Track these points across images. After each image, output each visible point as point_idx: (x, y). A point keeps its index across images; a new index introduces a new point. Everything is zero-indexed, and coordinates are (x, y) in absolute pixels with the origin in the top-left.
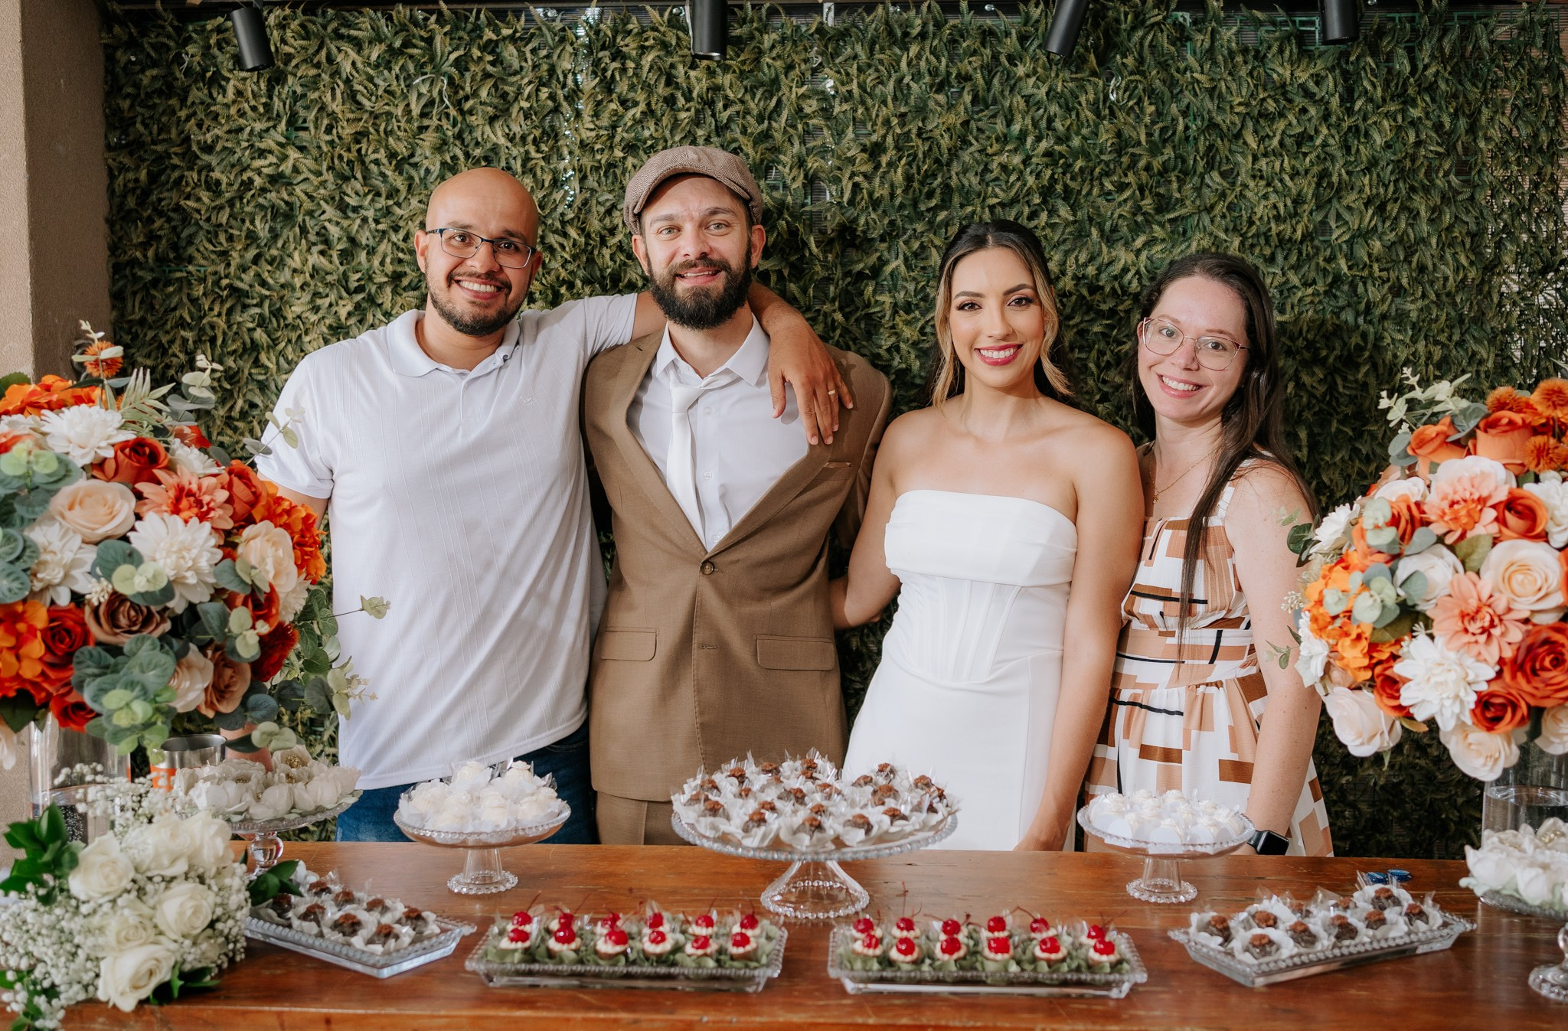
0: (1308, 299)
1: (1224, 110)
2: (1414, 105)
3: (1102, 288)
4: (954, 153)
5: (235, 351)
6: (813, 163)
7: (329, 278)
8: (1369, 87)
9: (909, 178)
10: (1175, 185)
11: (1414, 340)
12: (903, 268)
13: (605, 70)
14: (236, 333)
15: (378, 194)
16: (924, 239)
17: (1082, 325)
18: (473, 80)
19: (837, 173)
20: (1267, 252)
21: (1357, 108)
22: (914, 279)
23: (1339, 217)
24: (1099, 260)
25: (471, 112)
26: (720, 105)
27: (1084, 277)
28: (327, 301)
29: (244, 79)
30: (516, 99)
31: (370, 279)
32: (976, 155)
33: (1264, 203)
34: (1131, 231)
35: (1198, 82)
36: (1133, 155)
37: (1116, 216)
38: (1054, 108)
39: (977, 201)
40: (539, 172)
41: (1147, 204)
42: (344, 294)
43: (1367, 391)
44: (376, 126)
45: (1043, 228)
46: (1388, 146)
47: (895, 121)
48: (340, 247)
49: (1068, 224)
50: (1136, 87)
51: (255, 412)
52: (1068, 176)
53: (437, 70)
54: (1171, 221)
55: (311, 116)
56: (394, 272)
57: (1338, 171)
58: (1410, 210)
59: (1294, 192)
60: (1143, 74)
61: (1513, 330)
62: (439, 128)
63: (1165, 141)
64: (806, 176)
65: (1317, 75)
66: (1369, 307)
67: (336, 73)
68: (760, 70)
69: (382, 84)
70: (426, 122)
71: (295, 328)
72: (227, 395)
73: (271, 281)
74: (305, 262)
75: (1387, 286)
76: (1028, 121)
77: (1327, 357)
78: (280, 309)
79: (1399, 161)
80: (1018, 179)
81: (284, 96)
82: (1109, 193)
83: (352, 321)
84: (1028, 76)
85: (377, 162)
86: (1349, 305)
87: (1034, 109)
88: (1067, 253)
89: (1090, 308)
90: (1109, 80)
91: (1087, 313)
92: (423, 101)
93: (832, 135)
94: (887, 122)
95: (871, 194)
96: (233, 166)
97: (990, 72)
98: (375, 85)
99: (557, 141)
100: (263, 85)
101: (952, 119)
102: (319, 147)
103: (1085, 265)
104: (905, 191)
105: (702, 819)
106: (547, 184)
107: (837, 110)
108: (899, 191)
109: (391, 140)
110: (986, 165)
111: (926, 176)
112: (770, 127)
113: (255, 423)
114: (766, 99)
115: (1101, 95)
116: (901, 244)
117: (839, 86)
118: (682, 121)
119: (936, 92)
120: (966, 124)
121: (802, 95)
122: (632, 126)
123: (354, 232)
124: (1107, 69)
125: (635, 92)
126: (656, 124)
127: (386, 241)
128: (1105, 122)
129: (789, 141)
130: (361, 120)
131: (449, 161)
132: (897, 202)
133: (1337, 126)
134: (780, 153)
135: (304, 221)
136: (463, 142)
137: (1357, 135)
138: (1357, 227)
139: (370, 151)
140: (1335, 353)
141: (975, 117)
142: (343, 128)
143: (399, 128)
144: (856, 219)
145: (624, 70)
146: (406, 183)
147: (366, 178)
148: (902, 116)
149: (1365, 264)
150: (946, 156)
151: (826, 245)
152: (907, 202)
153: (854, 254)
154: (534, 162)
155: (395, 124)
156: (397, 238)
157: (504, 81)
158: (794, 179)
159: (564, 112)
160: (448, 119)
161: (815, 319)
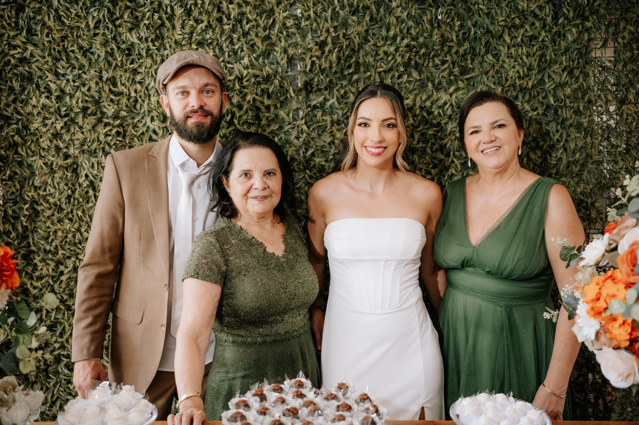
0: (535, 117)
1: (494, 23)
2: (588, 21)
3: (433, 112)
4: (361, 46)
6: (291, 51)
7: (51, 110)
8: (566, 12)
9: (339, 59)
10: (469, 61)
11: (585, 138)
12: (336, 103)
13: (187, 4)
15: (75, 68)
16: (346, 89)
18: (120, 10)
19: (303, 56)
20: (514, 94)
21: (560, 22)
22: (341, 108)
23: (549, 76)
24: (432, 98)
25: (120, 26)
26: (245, 22)
27: (425, 107)
28: (50, 121)
29: (4, 9)
30: (142, 20)
31: (72, 110)
32: (372, 47)
33: (513, 70)
34: (447, 84)
35: (482, 9)
36: (450, 46)
37: (440, 77)
38: (411, 23)
39: (373, 70)
40: (155, 56)
41: (456, 70)
42: (59, 118)
43: (562, 161)
44: (72, 33)
45: (405, 83)
46: (574, 41)
47: (332, 30)
48: (56, 94)
49: (417, 81)
50: (450, 13)
51: (17, 177)
52: (418, 57)
53: (102, 5)
54: (466, 79)
55: (39, 28)
56: (83, 106)
57: (550, 55)
58: (585, 73)
59: (528, 64)
60: (454, 5)
61: (633, 131)
62: (104, 34)
63: (464, 39)
64: (288, 58)
65: (541, 6)
66: (564, 120)
67: (50, 6)
68: (264, 4)
69: (74, 12)
70: (97, 31)
71: (35, 135)
73: (21, 111)
74: (38, 102)
75: (572, 110)
76: (398, 30)
77: (543, 145)
78: (27, 125)
79: (580, 49)
80: (393, 59)
81: (24, 18)
82: (437, 65)
83: (63, 131)
84: (398, 7)
85: (73, 51)
86: (554, 120)
87: (400, 23)
88: (416, 95)
89: (427, 122)
90: (437, 9)
91: (426, 124)
92: (95, 20)
93: (301, 37)
94: (328, 31)
95: (320, 66)
97: (378, 5)
98: (71, 12)
99: (163, 41)
100: (13, 12)
101: (360, 29)
102: (43, 44)
103: (425, 101)
104: (337, 65)
106: (158, 62)
107: (303, 24)
108: (334, 65)
109: (79, 40)
110: (377, 52)
111: (347, 57)
112: (270, 33)
113: (16, 182)
114: (267, 19)
115: (434, 16)
116: (335, 91)
117: (304, 12)
118: (226, 30)
119: (352, 15)
120: (367, 31)
121: (285, 17)
122: (201, 33)
123: (63, 86)
124: (437, 3)
125: (202, 15)
126: (213, 32)
127: (79, 91)
128: (436, 30)
129: (279, 40)
130: (64, 30)
131: (109, 51)
132: (333, 70)
133: (550, 31)
134: (275, 46)
135: (37, 81)
136: (116, 41)
137: (559, 36)
138: (558, 81)
139: (69, 46)
140: (547, 143)
141: (372, 28)
142: (55, 34)
143: (84, 34)
144: (313, 79)
145: (196, 4)
146: (88, 62)
147: (68, 60)
148: (335, 27)
149: (562, 100)
150: (357, 47)
151: (298, 92)
152: (338, 70)
153: (312, 96)
154: (152, 51)
155: (82, 32)
156: (84, 89)
157: (136, 10)
158: (282, 59)
159: (167, 25)
160: (108, 30)
161: (293, 128)
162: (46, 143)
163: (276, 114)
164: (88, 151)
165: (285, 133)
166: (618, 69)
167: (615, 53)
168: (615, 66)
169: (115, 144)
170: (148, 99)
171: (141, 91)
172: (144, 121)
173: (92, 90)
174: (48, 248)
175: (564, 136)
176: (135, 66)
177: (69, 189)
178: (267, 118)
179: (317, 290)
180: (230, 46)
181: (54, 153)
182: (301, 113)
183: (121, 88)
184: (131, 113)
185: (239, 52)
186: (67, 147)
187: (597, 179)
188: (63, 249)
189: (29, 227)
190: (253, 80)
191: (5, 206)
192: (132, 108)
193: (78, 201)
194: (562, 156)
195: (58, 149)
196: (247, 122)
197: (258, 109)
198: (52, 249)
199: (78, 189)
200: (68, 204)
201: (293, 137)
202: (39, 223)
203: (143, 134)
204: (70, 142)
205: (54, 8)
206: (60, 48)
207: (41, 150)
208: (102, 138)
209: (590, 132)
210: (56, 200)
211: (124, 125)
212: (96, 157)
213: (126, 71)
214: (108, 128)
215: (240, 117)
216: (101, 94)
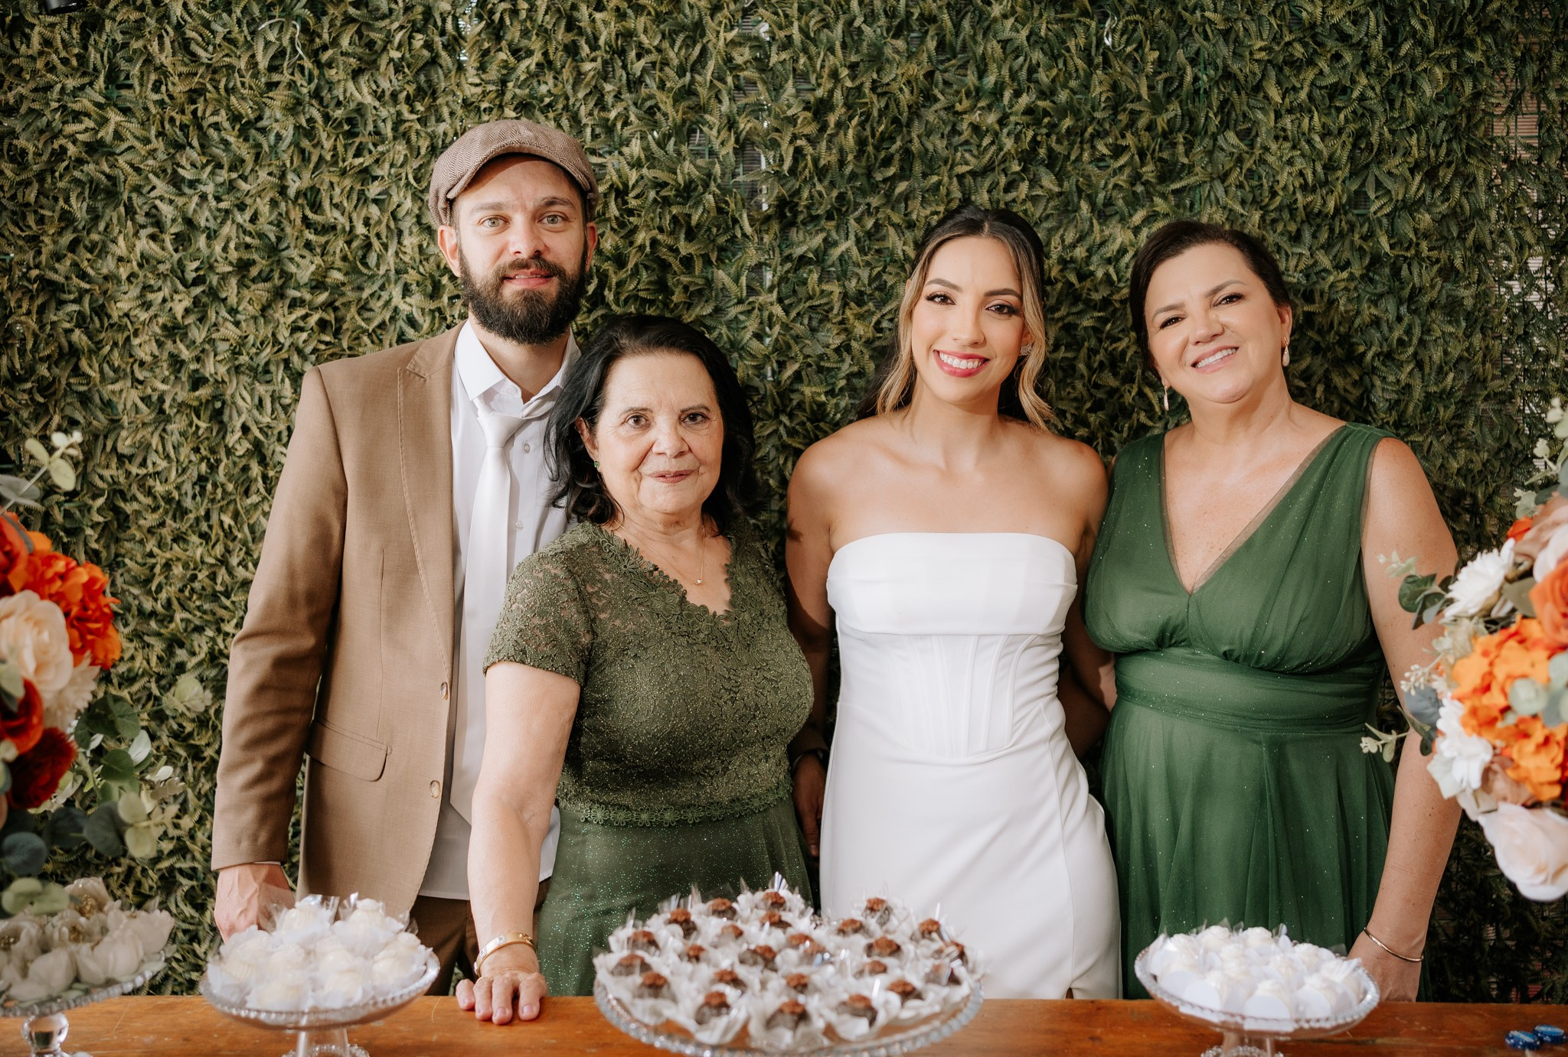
0: (1342, 285)
1: (1242, 56)
2: (1473, 49)
3: (1092, 274)
4: (915, 111)
5: (49, 357)
6: (744, 124)
7: (162, 268)
8: (1418, 27)
9: (861, 142)
10: (1181, 149)
11: (1468, 336)
12: (855, 251)
13: (492, 13)
14: (50, 336)
15: (220, 166)
16: (880, 216)
17: (1070, 319)
18: (332, 25)
19: (775, 135)
20: (1293, 228)
21: (1403, 52)
22: (868, 264)
23: (1379, 185)
24: (1089, 241)
25: (330, 65)
26: (633, 54)
27: (1073, 260)
28: (159, 296)
29: (52, 25)
30: (385, 49)
31: (211, 268)
32: (942, 113)
33: (1288, 169)
34: (1127, 204)
35: (1210, 22)
36: (1132, 112)
37: (1110, 186)
38: (1037, 56)
39: (944, 169)
40: (414, 137)
41: (1149, 171)
42: (180, 287)
43: (1410, 394)
44: (214, 82)
45: (1024, 201)
46: (1438, 99)
47: (844, 72)
48: (174, 230)
49: (1051, 196)
50: (1134, 30)
52: (1054, 137)
53: (287, 12)
54: (1175, 192)
55: (135, 71)
56: (240, 259)
57: (1379, 130)
58: (1465, 178)
59: (1326, 154)
60: (1143, 12)
62: (291, 85)
63: (1169, 96)
64: (737, 141)
65: (1355, 13)
66: (1416, 292)
67: (164, 17)
68: (681, 11)
69: (221, 31)
70: (276, 77)
71: (122, 328)
72: (41, 410)
73: (91, 272)
74: (131, 248)
75: (1436, 268)
76: (1005, 72)
77: (1364, 354)
78: (103, 306)
79: (1453, 117)
80: (993, 143)
81: (101, 46)
82: (1103, 158)
83: (190, 320)
84: (1005, 16)
85: (216, 126)
86: (1390, 292)
87: (1012, 56)
89: (1077, 298)
90: (1102, 22)
91: (1074, 304)
92: (271, 51)
93: (768, 90)
94: (834, 75)
95: (816, 161)
96: (42, 132)
97: (958, 12)
98: (213, 32)
99: (435, 100)
100: (75, 33)
101: (913, 69)
102: (146, 109)
103: (1073, 246)
104: (858, 157)
105: (639, 1002)
106: (423, 151)
107: (774, 59)
108: (850, 157)
109: (233, 98)
110: (954, 125)
111: (882, 139)
112: (693, 81)
114: (688, 46)
115: (1094, 40)
116: (852, 221)
117: (776, 30)
118: (586, 74)
119: (893, 37)
120: (929, 75)
121: (732, 41)
122: (526, 80)
123: (191, 211)
124: (1101, 7)
125: (530, 39)
126: (555, 78)
127: (229, 222)
128: (1099, 72)
129: (717, 97)
130: (195, 74)
131: (304, 124)
132: (848, 170)
133: (1379, 74)
134: (705, 112)
135: (130, 199)
136: (321, 101)
137: (1402, 86)
138: (1400, 197)
139: (208, 113)
140: (1374, 349)
141: (941, 67)
142: (174, 84)
143: (243, 84)
144: (798, 192)
145: (514, 12)
146: (253, 151)
147: (204, 148)
148: (853, 67)
149: (1411, 242)
150: (905, 114)
151: (762, 223)
152: (859, 171)
153: (795, 235)
154: (407, 125)
155: (238, 80)
156: (242, 218)
157: (369, 26)
158: (722, 143)
159: (444, 64)
160: (303, 73)
161: (749, 312)
162: (147, 348)
163: (706, 279)
164: (251, 369)
165: (729, 324)
166: (1547, 165)
167: (1540, 126)
168: (1540, 160)
169: (315, 350)
170: (395, 241)
171: (379, 222)
172: (385, 296)
173: (262, 220)
174: (148, 605)
175: (1417, 331)
176: (366, 160)
177: (202, 459)
178: (686, 288)
179: (809, 699)
180: (596, 113)
181: (167, 373)
182: (768, 277)
183: (331, 215)
184: (354, 277)
185: (619, 126)
186: (198, 359)
187: (1499, 439)
188: (184, 608)
189: (104, 554)
190: (652, 194)
191: (46, 503)
192: (357, 265)
193: (224, 491)
194: (1411, 382)
195: (177, 363)
196: (636, 297)
197: (665, 266)
198: (159, 608)
199: (225, 460)
200: (198, 498)
201: (748, 335)
202: (128, 545)
203: (382, 326)
204: (207, 346)
205: (174, 20)
206: (187, 119)
207: (136, 366)
208: (284, 335)
209: (1481, 320)
210: (170, 487)
211: (337, 304)
212: (268, 382)
213: (343, 173)
214: (300, 312)
215: (620, 284)
216: (283, 230)
